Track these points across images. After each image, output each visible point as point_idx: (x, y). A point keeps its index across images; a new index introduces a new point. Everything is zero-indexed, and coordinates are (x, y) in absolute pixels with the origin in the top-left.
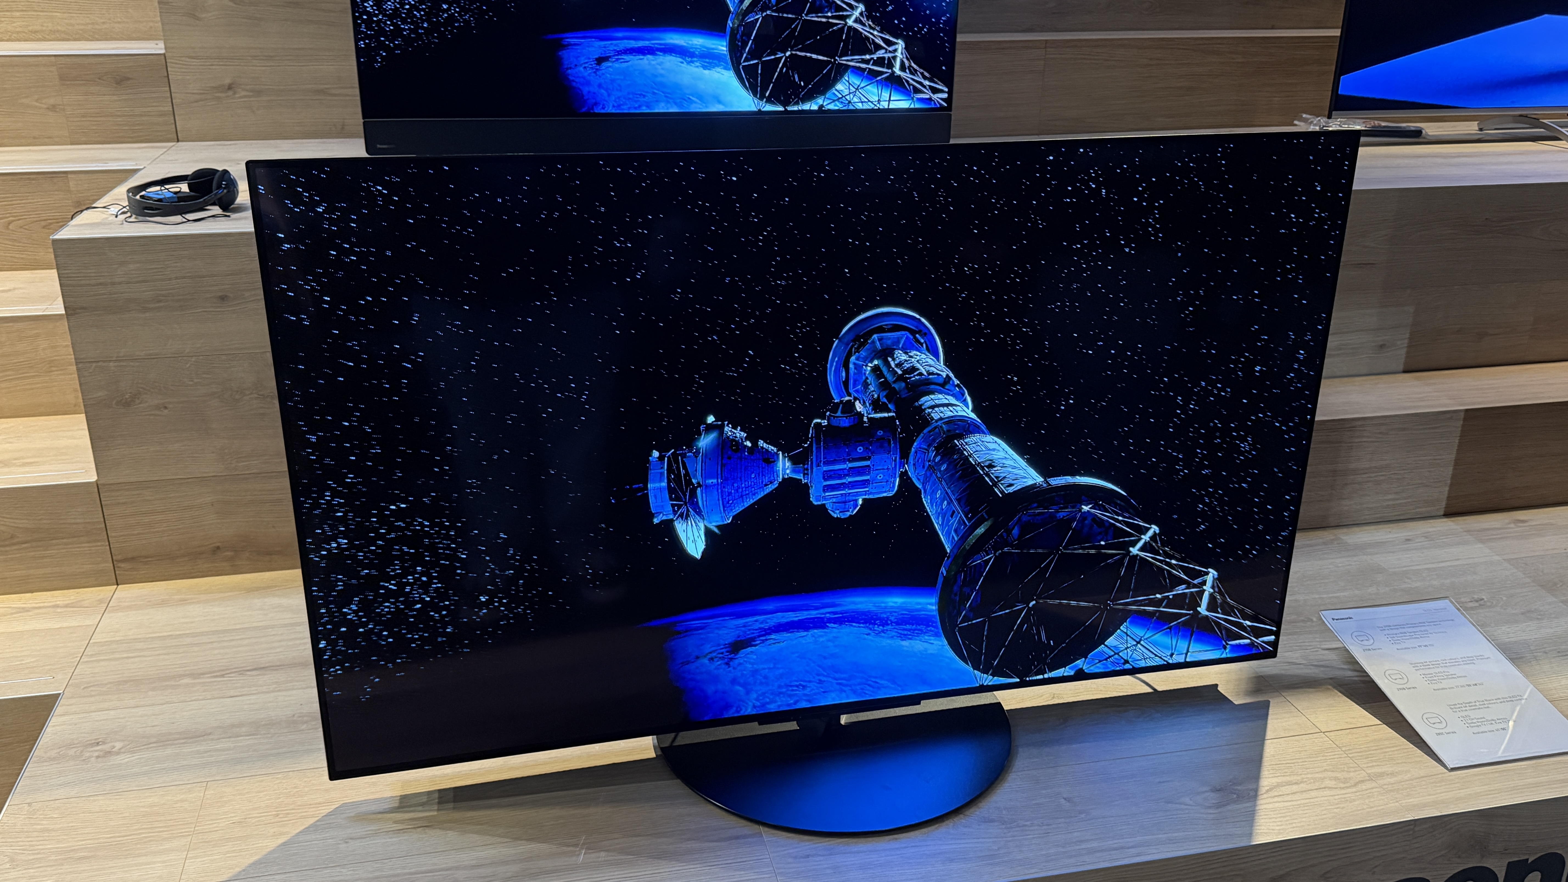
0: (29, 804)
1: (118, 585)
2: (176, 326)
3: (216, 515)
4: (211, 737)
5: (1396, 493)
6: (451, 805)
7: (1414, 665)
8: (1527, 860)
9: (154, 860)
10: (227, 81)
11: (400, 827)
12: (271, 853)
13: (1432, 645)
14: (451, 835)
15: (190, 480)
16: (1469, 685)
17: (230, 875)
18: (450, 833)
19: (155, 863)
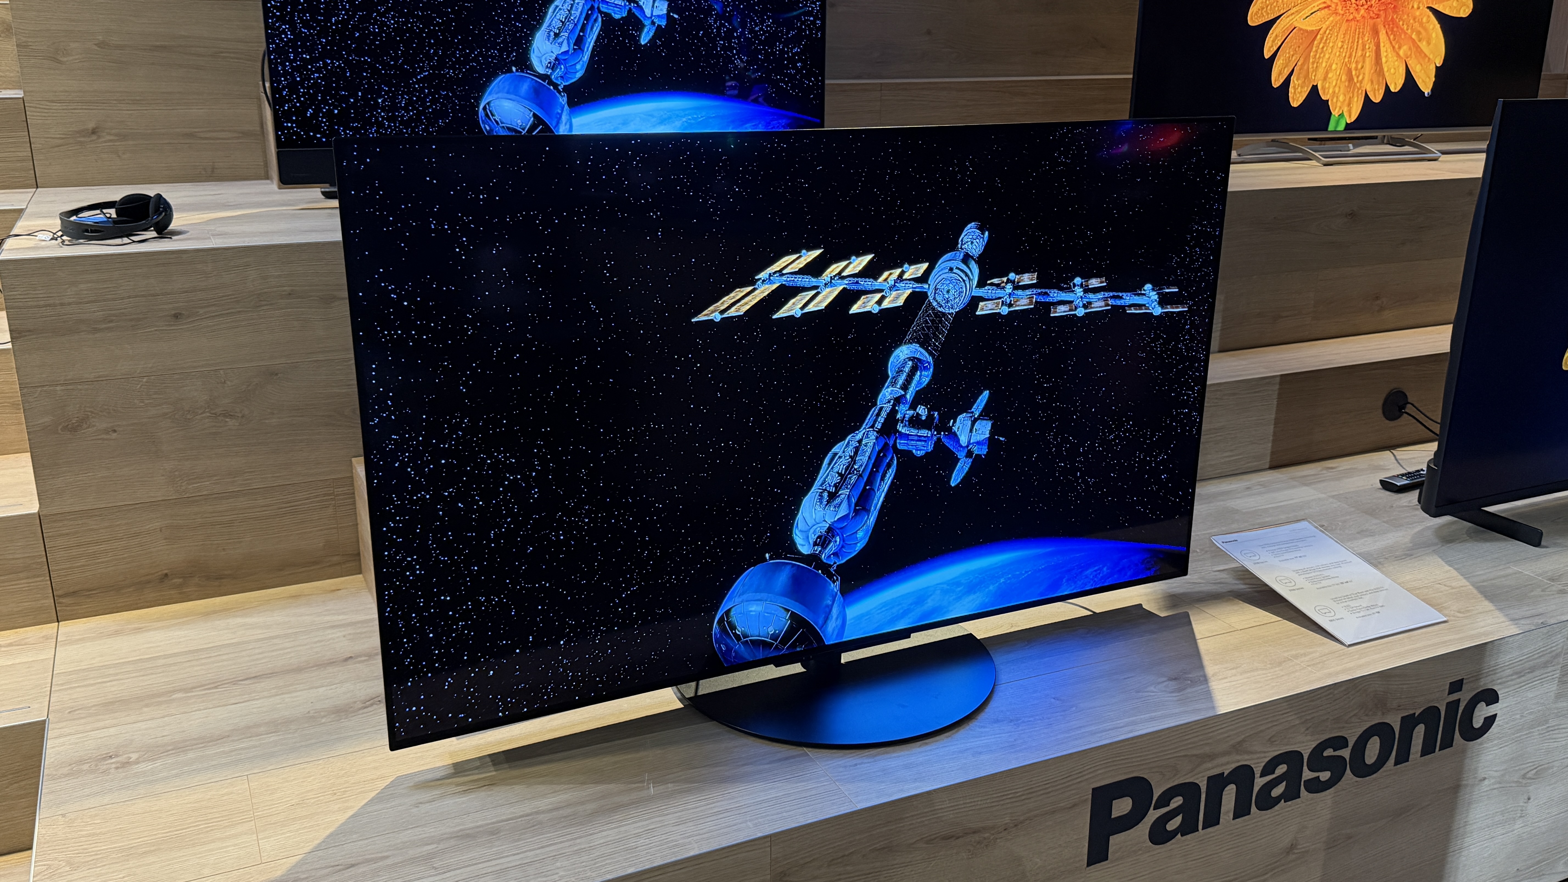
0: (63, 815)
1: (58, 622)
2: (126, 346)
3: (164, 541)
4: (231, 739)
5: (1231, 451)
6: (506, 765)
7: (1297, 571)
8: (1415, 714)
9: (224, 845)
10: (91, 125)
11: (465, 788)
12: (343, 824)
13: (1305, 556)
14: (519, 789)
15: (137, 506)
16: (1342, 583)
17: (311, 847)
18: (517, 787)
19: (228, 846)
